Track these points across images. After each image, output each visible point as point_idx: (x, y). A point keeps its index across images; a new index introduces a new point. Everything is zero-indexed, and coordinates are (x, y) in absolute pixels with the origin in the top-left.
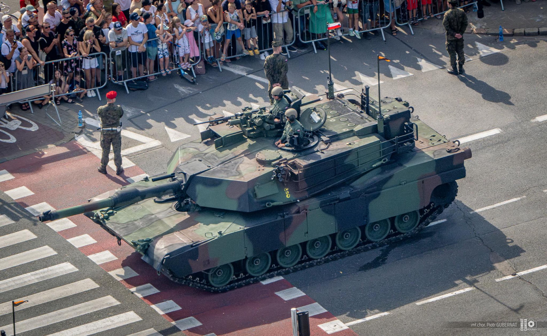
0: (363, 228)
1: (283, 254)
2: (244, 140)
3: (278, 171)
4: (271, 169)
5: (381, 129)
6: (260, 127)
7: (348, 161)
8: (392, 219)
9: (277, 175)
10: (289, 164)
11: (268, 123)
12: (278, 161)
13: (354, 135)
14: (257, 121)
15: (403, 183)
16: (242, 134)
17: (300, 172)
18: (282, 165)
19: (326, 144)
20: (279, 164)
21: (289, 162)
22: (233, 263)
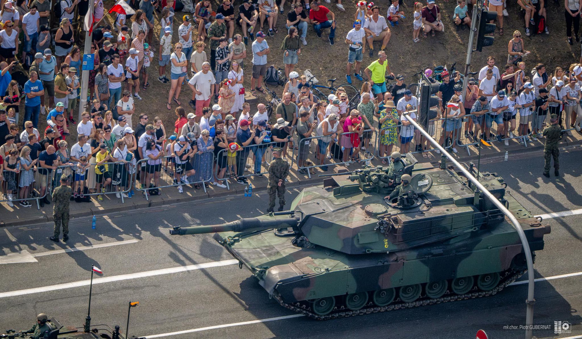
0: (450, 282)
1: (379, 295)
2: (359, 192)
3: (381, 224)
5: (477, 201)
6: (376, 183)
7: (444, 223)
8: (476, 277)
9: (379, 227)
10: (392, 219)
11: (383, 181)
12: (383, 215)
13: (453, 203)
14: (374, 178)
15: (489, 247)
16: (359, 187)
17: (400, 227)
18: (385, 219)
19: (428, 207)
20: (383, 218)
21: (393, 217)
22: (336, 297)
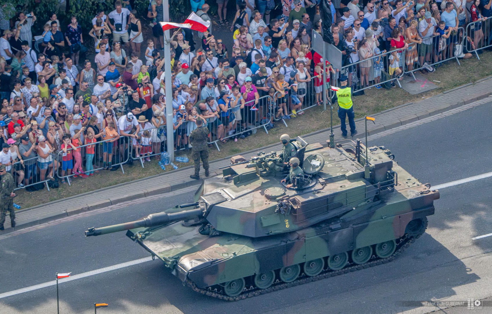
4: (275, 203)
